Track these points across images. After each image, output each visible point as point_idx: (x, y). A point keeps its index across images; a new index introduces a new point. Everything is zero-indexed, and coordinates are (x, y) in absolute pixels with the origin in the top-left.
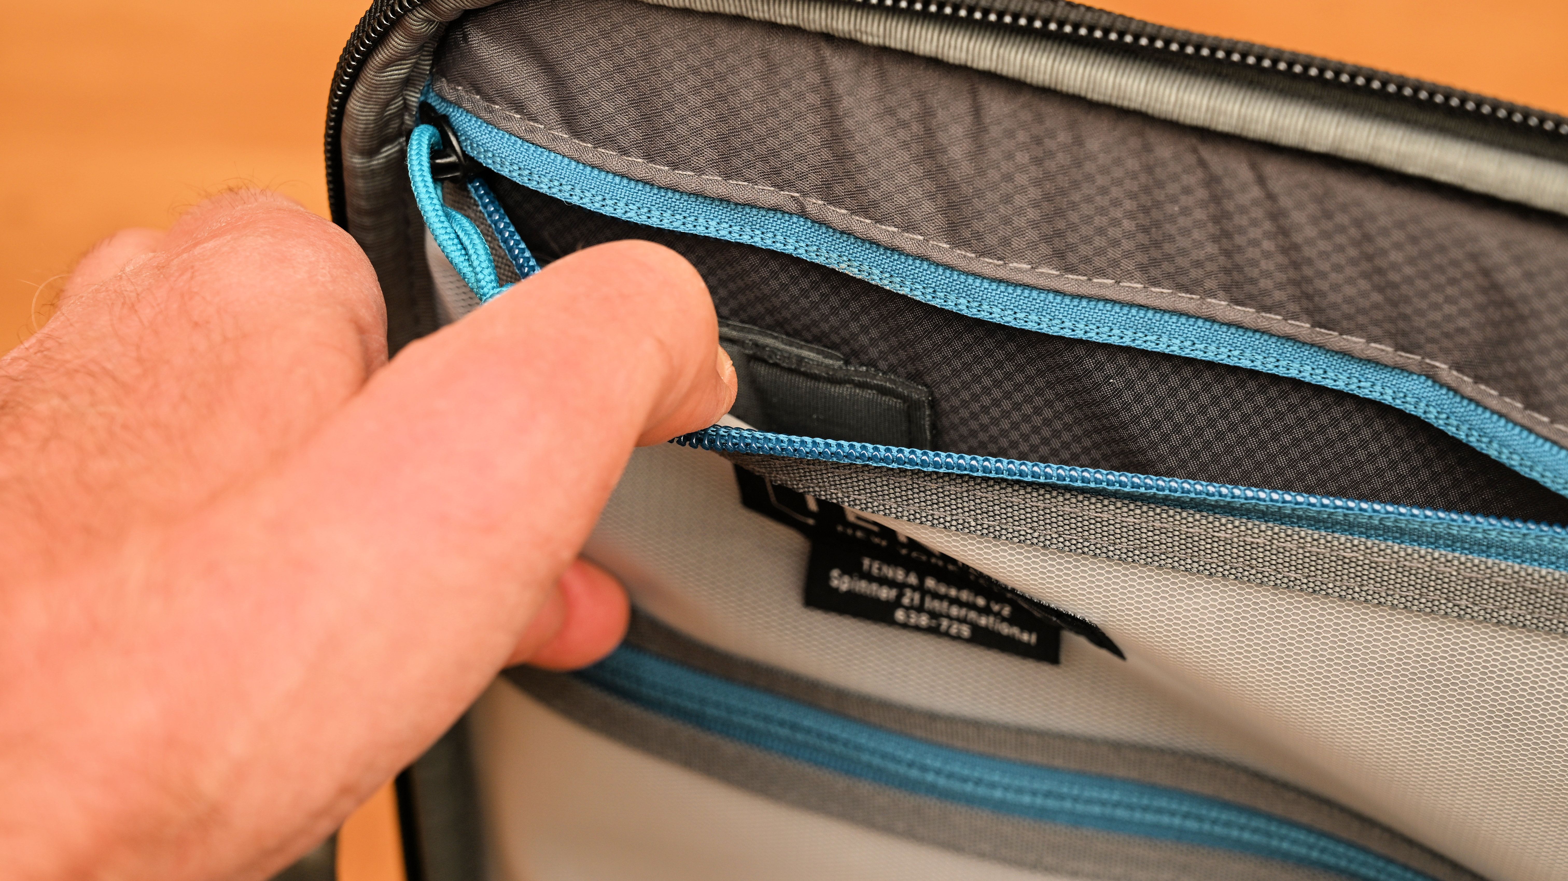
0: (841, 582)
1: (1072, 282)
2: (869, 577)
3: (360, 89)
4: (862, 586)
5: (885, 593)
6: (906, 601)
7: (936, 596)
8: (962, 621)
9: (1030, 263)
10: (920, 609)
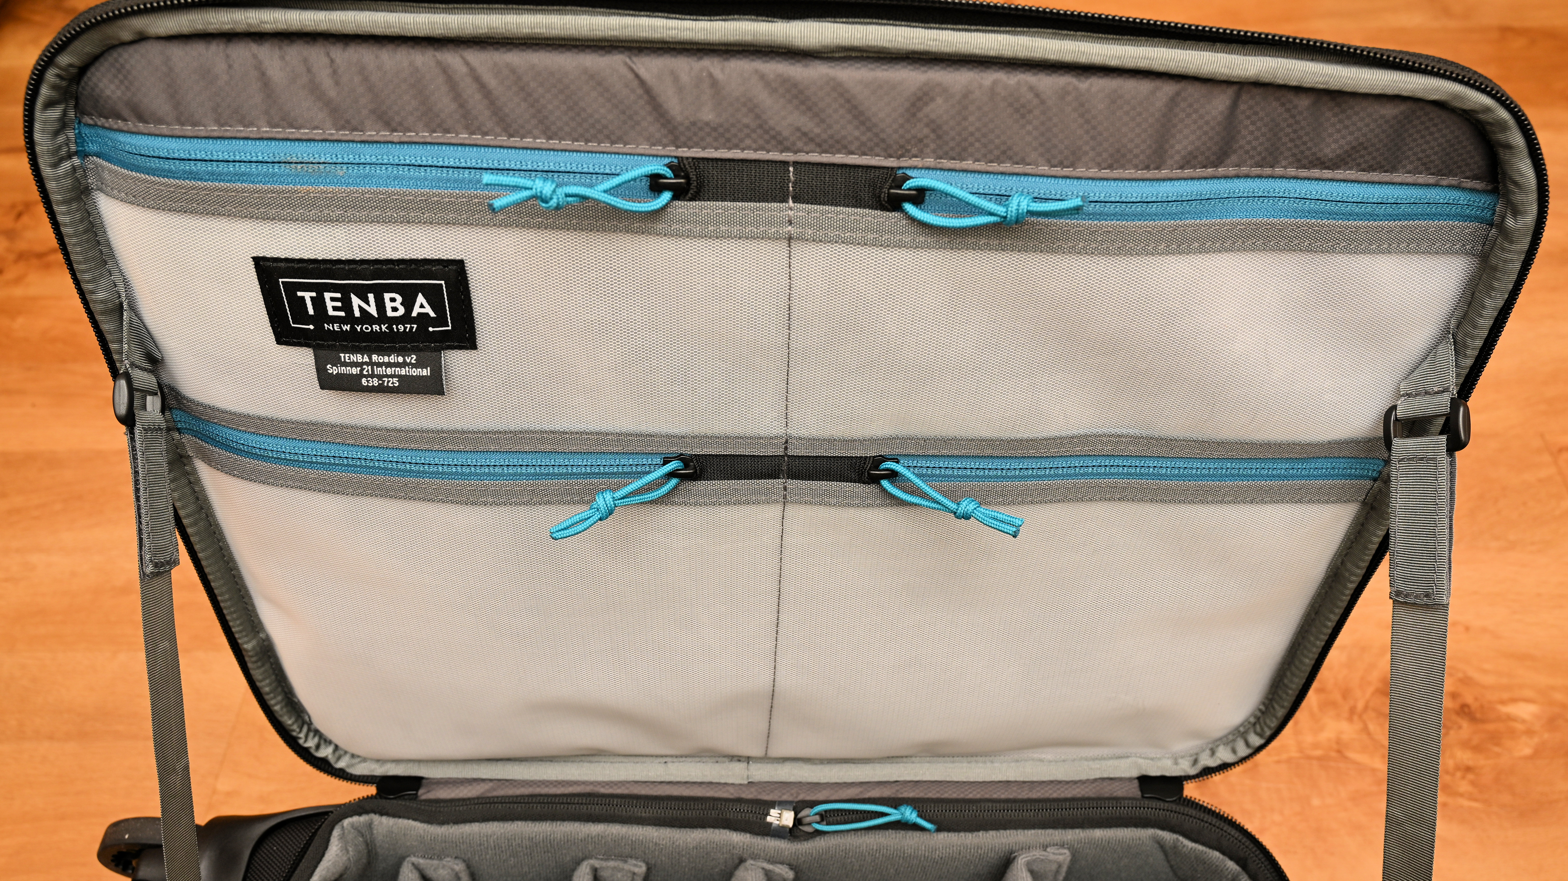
0: (333, 370)
1: (396, 136)
2: (345, 364)
3: (37, 126)
4: (343, 370)
5: (355, 371)
6: (365, 373)
7: (379, 365)
8: (392, 376)
9: (375, 131)
10: (372, 376)
